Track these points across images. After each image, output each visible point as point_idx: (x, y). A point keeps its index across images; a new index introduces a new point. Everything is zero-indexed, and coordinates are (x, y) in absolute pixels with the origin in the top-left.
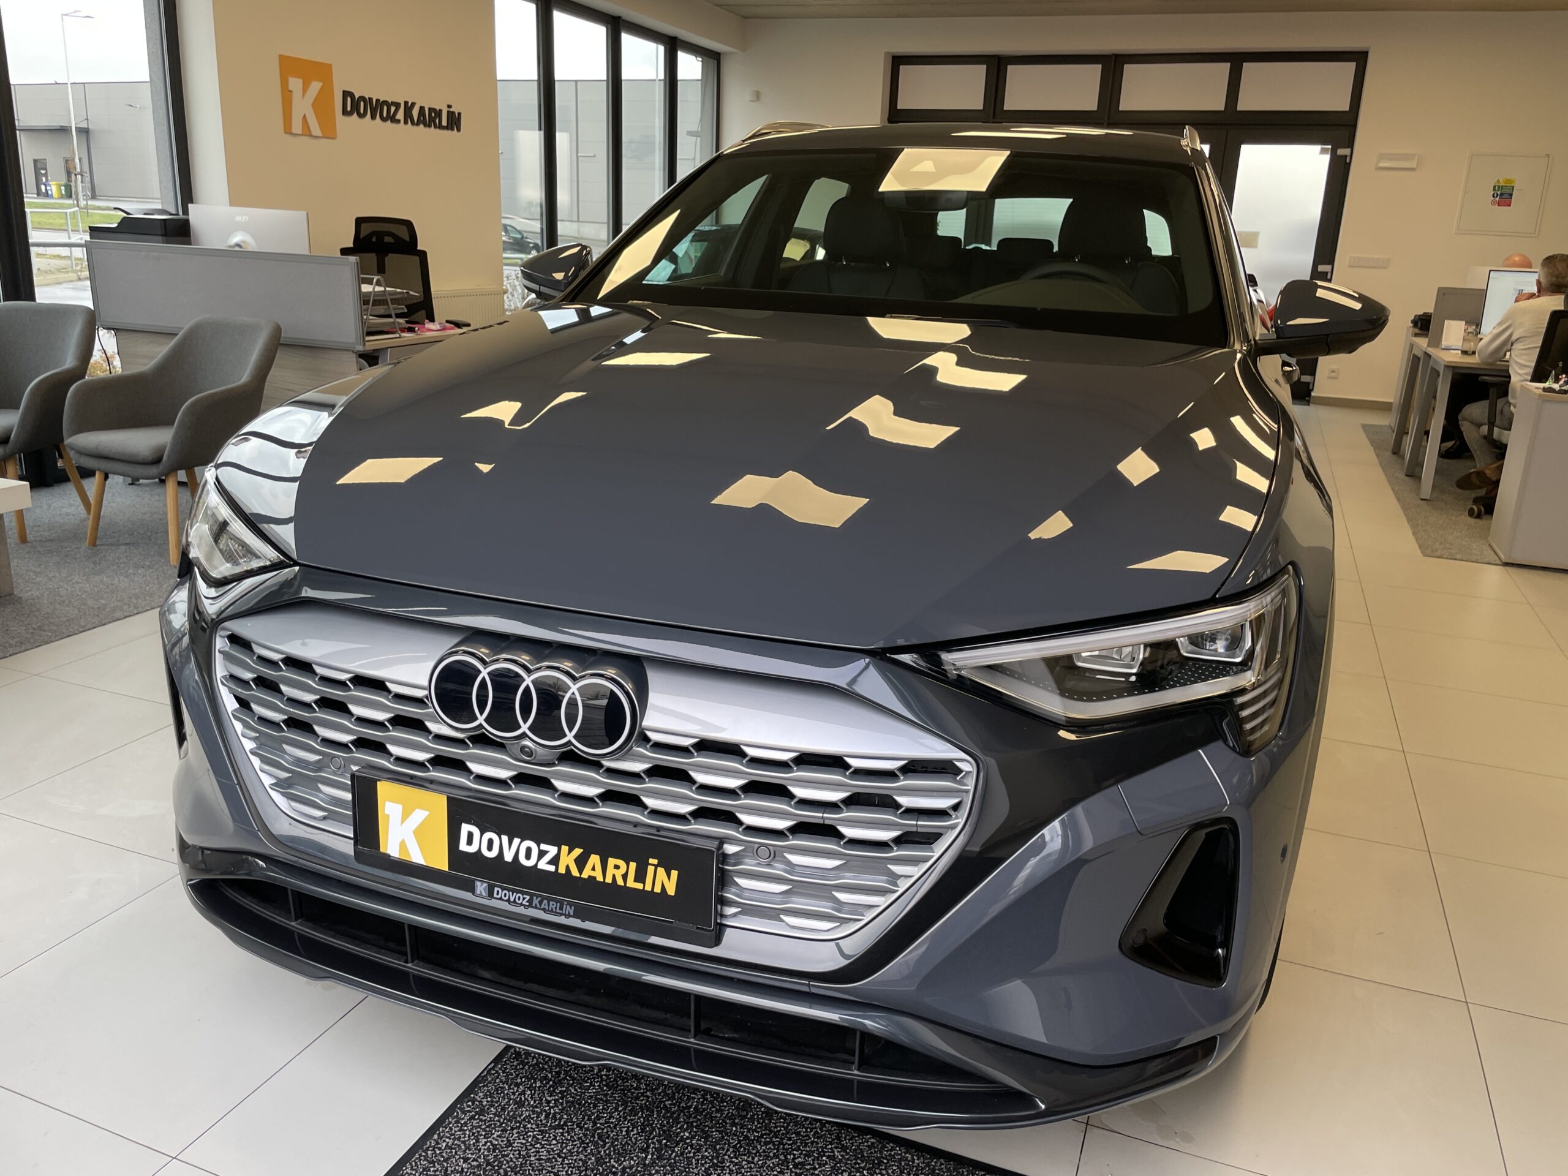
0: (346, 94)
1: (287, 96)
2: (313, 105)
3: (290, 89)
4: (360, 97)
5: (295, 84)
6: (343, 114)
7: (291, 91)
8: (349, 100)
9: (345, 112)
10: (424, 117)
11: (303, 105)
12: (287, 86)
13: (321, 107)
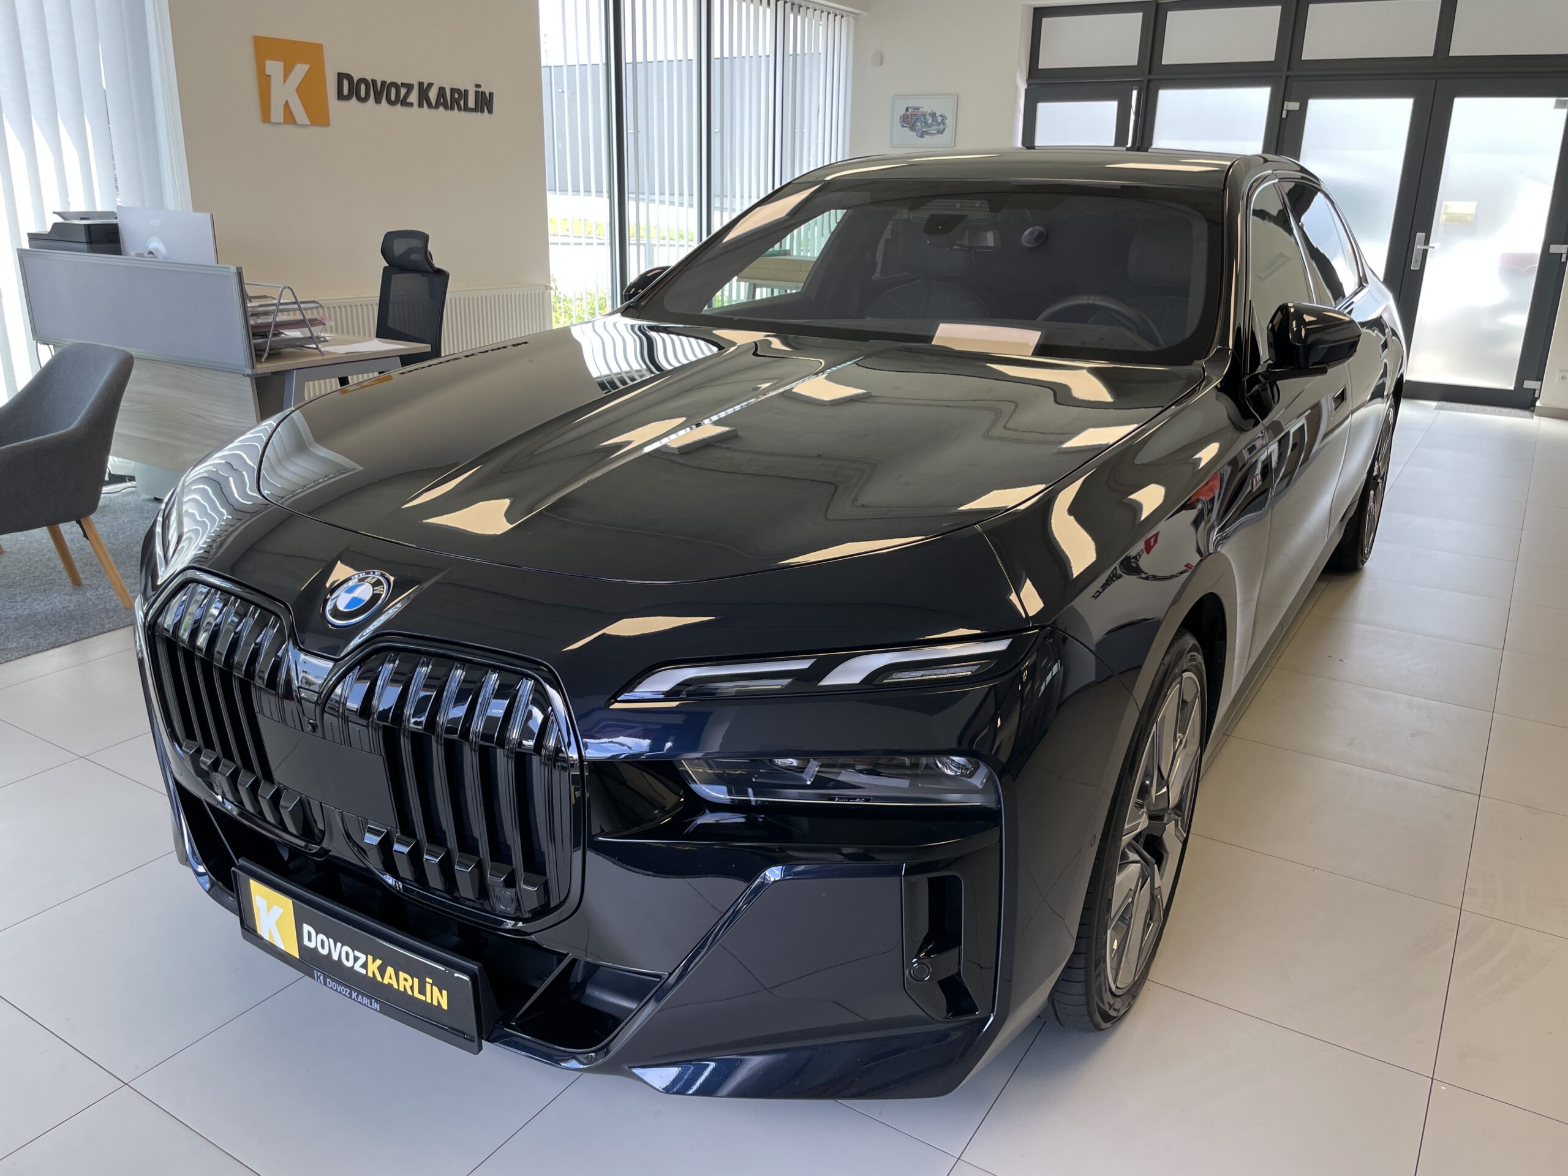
0: (341, 76)
1: (264, 83)
2: (299, 90)
3: (267, 73)
4: (360, 79)
5: (274, 68)
6: (339, 99)
7: (269, 76)
8: (345, 83)
9: (340, 97)
10: (445, 99)
11: (285, 92)
12: (264, 70)
13: (309, 90)
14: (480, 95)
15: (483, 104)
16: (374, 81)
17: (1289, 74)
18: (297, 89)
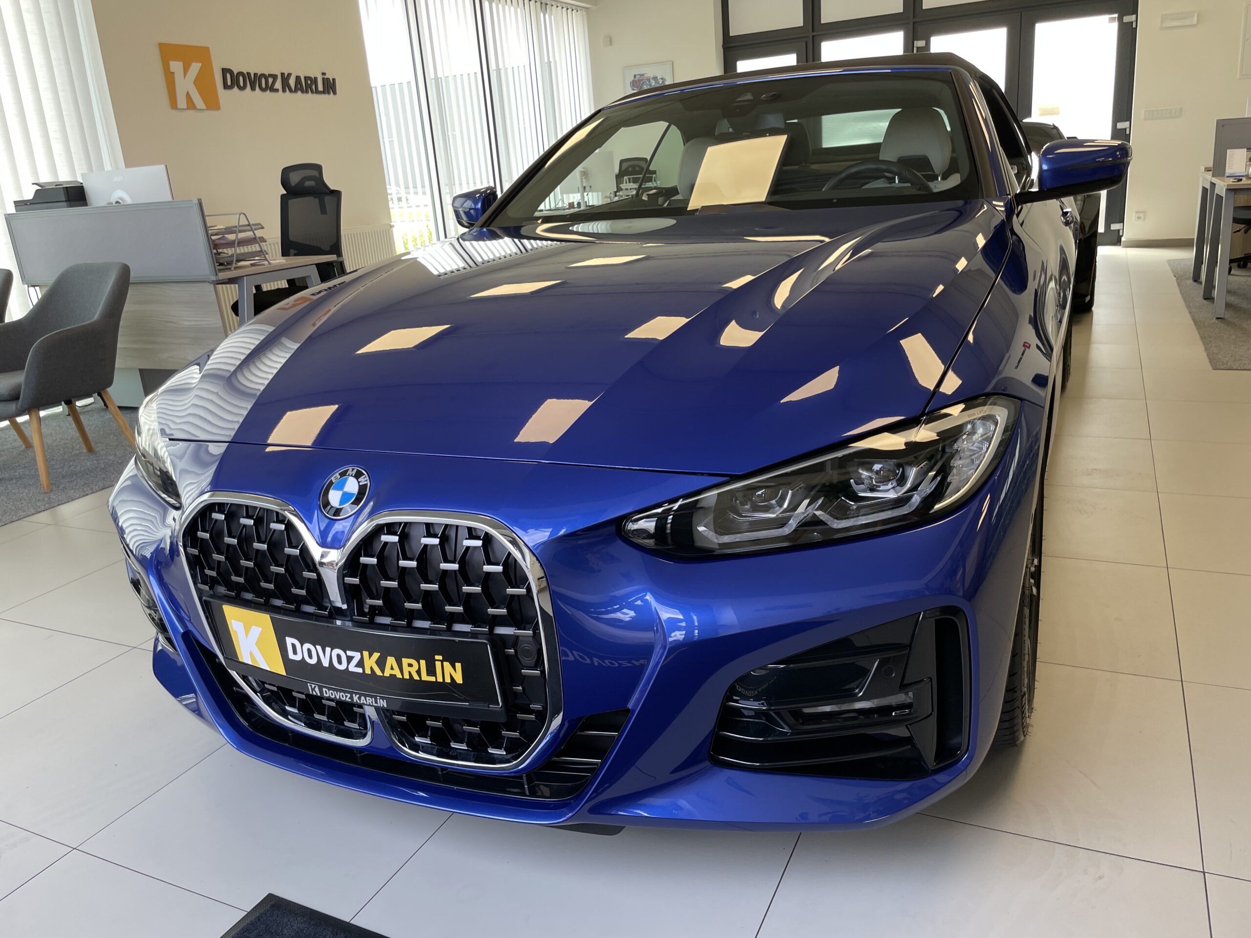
1: (169, 78)
2: (196, 83)
3: (171, 71)
4: (237, 74)
5: (176, 66)
6: (225, 88)
7: (173, 72)
8: (228, 76)
9: (226, 86)
10: (301, 85)
11: (185, 84)
12: (169, 69)
13: (203, 83)
14: (326, 81)
15: (329, 88)
16: (249, 74)
17: (915, 20)
18: (194, 83)
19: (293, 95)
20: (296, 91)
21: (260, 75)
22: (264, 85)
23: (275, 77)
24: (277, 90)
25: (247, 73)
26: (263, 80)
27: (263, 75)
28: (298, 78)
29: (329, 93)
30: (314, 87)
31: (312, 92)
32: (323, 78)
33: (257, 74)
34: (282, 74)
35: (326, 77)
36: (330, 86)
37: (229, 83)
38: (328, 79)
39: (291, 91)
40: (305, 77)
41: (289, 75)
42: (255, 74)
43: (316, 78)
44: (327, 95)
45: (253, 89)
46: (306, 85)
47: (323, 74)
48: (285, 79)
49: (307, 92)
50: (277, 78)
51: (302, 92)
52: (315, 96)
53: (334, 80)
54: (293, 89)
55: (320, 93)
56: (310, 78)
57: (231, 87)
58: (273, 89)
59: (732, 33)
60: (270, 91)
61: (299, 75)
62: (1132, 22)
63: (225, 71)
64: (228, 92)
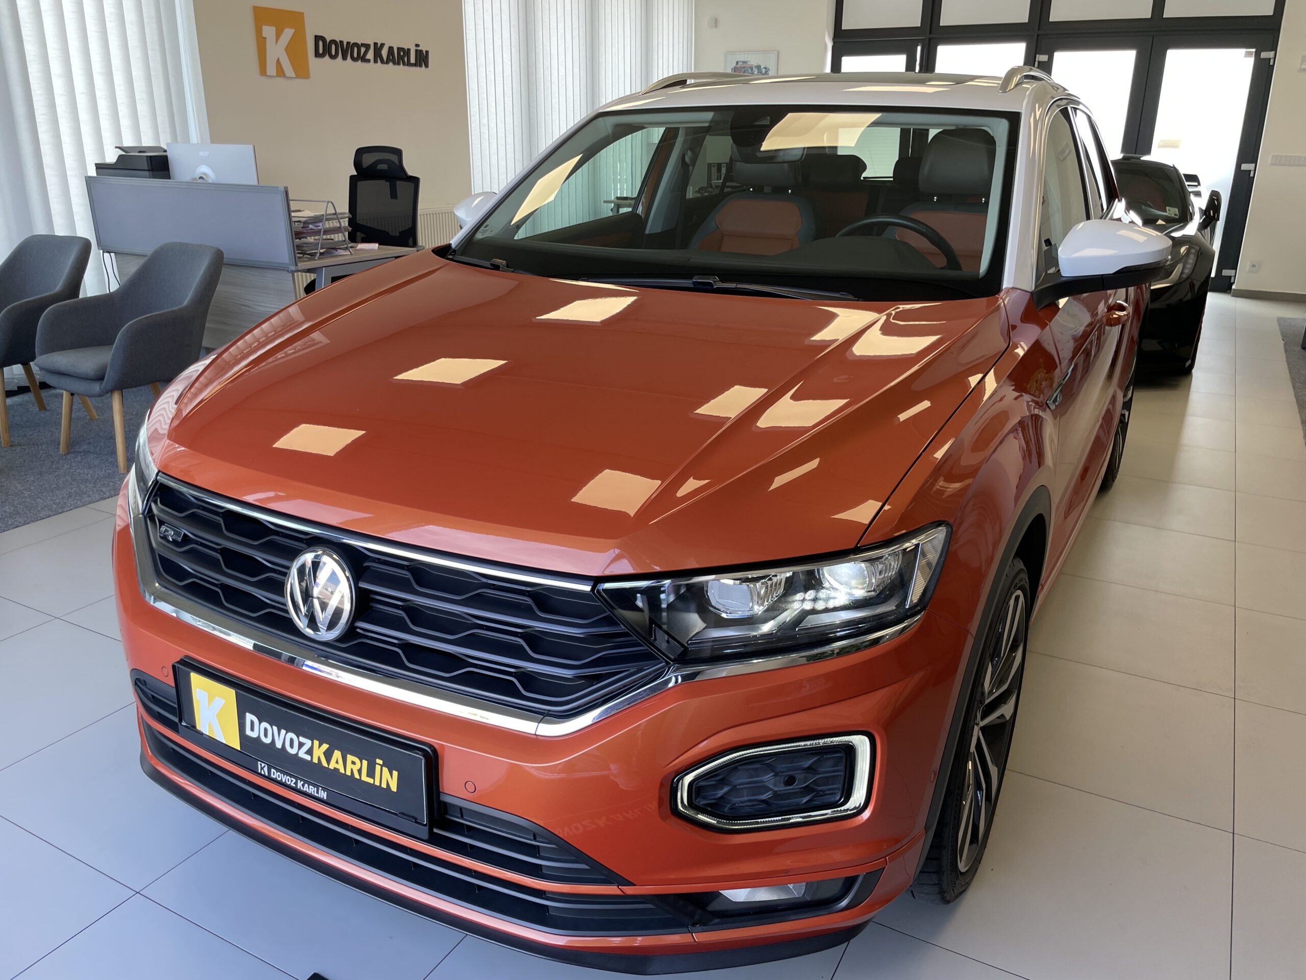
1: (261, 43)
2: (287, 49)
3: (264, 36)
4: (330, 41)
5: (269, 32)
6: (315, 56)
7: (265, 38)
8: (321, 43)
9: (317, 54)
10: (393, 57)
11: (277, 50)
12: (262, 34)
13: (294, 50)
14: (419, 53)
15: (422, 60)
16: (341, 42)
17: (1040, 32)
18: (285, 49)
19: (385, 66)
20: (387, 63)
21: (353, 44)
22: (355, 55)
23: (367, 47)
24: (369, 61)
25: (340, 41)
26: (356, 49)
27: (356, 44)
28: (391, 49)
29: (421, 66)
30: (406, 59)
31: (404, 64)
32: (416, 50)
33: (350, 43)
34: (375, 44)
35: (419, 48)
36: (422, 59)
37: (321, 51)
38: (421, 51)
39: (382, 62)
40: (398, 48)
41: (383, 45)
42: (348, 43)
43: (409, 50)
44: (417, 69)
45: (344, 58)
46: (399, 57)
47: (417, 45)
48: (378, 48)
49: (399, 64)
50: (370, 48)
51: (394, 64)
52: (406, 68)
53: (427, 52)
54: (385, 58)
55: (413, 65)
56: (403, 49)
57: (322, 56)
58: (364, 60)
59: (844, 27)
60: (361, 61)
61: (392, 46)
62: (1270, 59)
63: (318, 38)
64: (319, 60)
